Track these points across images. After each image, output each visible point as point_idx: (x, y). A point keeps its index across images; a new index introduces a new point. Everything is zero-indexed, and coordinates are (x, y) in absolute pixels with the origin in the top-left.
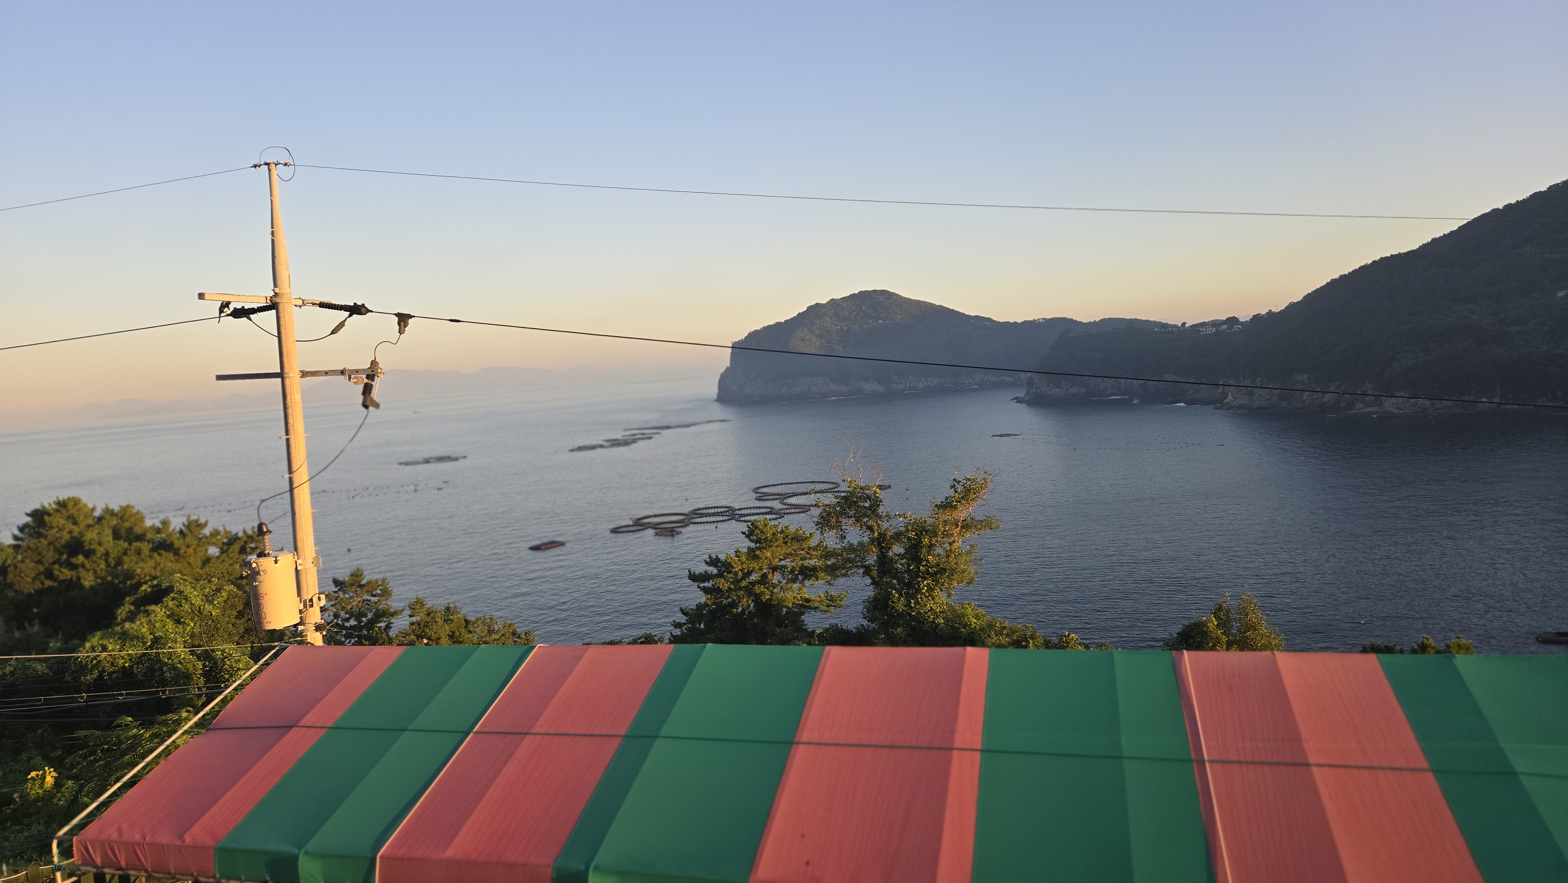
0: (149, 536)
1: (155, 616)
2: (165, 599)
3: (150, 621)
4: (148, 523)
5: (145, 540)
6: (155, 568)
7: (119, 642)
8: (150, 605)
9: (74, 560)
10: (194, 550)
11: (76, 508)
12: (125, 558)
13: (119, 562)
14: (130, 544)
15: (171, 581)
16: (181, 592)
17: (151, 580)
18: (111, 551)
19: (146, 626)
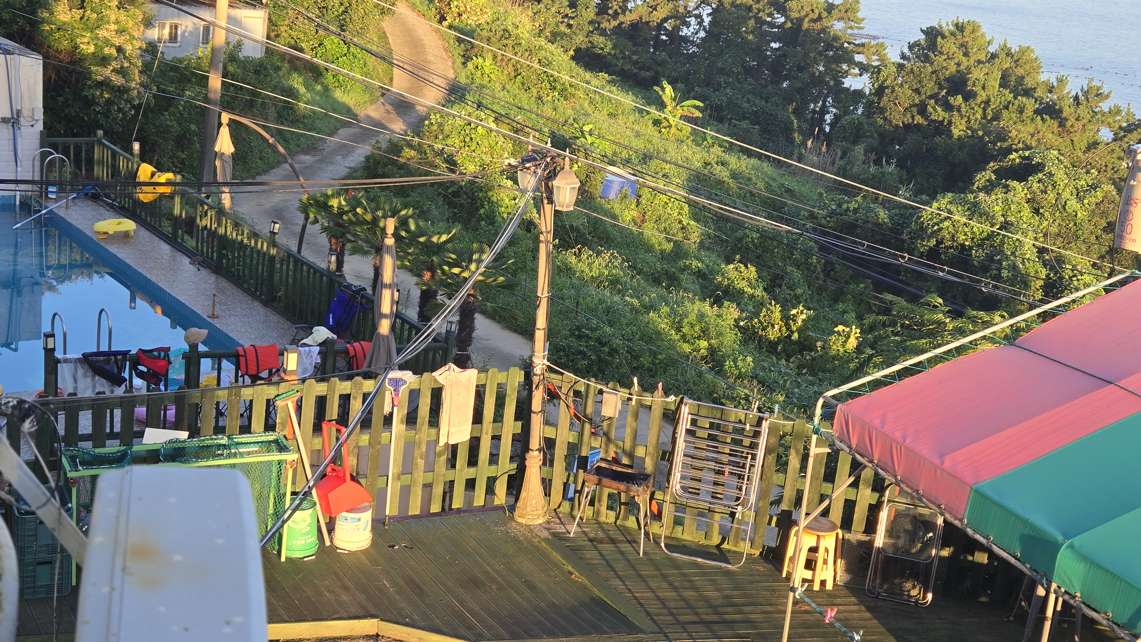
0: (1039, 93)
1: (1014, 196)
2: (1030, 178)
3: (1007, 200)
4: (1043, 77)
5: (1033, 97)
6: (1033, 136)
7: (966, 213)
8: (1013, 180)
9: (951, 100)
10: (1084, 126)
11: (972, 36)
12: (1005, 113)
13: (997, 117)
14: (1015, 98)
15: (1044, 158)
16: (1051, 175)
17: (1023, 149)
18: (993, 100)
19: (1001, 204)
